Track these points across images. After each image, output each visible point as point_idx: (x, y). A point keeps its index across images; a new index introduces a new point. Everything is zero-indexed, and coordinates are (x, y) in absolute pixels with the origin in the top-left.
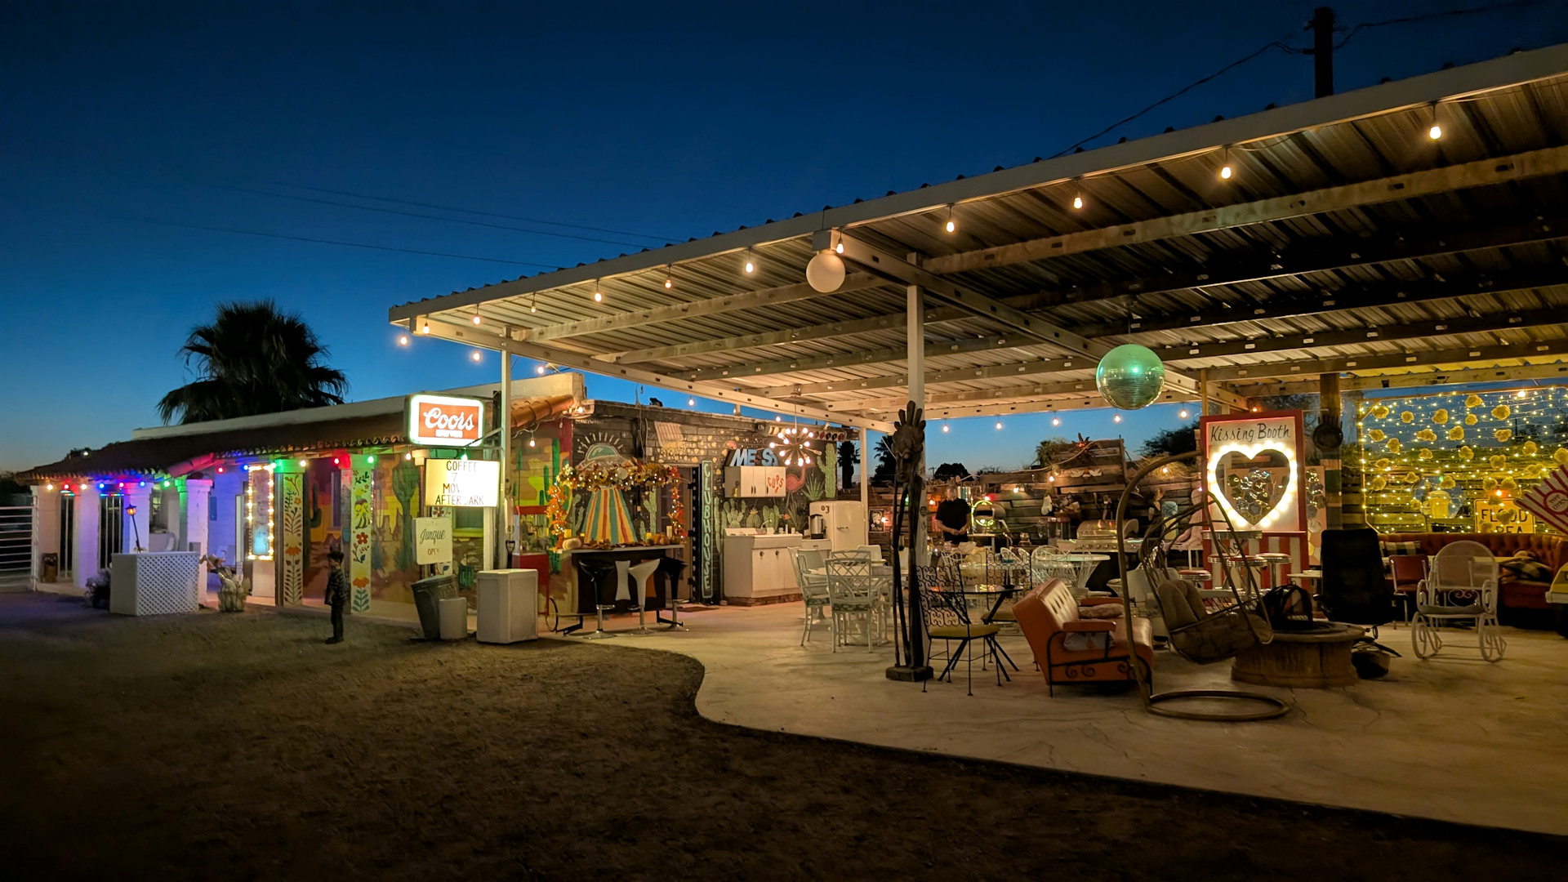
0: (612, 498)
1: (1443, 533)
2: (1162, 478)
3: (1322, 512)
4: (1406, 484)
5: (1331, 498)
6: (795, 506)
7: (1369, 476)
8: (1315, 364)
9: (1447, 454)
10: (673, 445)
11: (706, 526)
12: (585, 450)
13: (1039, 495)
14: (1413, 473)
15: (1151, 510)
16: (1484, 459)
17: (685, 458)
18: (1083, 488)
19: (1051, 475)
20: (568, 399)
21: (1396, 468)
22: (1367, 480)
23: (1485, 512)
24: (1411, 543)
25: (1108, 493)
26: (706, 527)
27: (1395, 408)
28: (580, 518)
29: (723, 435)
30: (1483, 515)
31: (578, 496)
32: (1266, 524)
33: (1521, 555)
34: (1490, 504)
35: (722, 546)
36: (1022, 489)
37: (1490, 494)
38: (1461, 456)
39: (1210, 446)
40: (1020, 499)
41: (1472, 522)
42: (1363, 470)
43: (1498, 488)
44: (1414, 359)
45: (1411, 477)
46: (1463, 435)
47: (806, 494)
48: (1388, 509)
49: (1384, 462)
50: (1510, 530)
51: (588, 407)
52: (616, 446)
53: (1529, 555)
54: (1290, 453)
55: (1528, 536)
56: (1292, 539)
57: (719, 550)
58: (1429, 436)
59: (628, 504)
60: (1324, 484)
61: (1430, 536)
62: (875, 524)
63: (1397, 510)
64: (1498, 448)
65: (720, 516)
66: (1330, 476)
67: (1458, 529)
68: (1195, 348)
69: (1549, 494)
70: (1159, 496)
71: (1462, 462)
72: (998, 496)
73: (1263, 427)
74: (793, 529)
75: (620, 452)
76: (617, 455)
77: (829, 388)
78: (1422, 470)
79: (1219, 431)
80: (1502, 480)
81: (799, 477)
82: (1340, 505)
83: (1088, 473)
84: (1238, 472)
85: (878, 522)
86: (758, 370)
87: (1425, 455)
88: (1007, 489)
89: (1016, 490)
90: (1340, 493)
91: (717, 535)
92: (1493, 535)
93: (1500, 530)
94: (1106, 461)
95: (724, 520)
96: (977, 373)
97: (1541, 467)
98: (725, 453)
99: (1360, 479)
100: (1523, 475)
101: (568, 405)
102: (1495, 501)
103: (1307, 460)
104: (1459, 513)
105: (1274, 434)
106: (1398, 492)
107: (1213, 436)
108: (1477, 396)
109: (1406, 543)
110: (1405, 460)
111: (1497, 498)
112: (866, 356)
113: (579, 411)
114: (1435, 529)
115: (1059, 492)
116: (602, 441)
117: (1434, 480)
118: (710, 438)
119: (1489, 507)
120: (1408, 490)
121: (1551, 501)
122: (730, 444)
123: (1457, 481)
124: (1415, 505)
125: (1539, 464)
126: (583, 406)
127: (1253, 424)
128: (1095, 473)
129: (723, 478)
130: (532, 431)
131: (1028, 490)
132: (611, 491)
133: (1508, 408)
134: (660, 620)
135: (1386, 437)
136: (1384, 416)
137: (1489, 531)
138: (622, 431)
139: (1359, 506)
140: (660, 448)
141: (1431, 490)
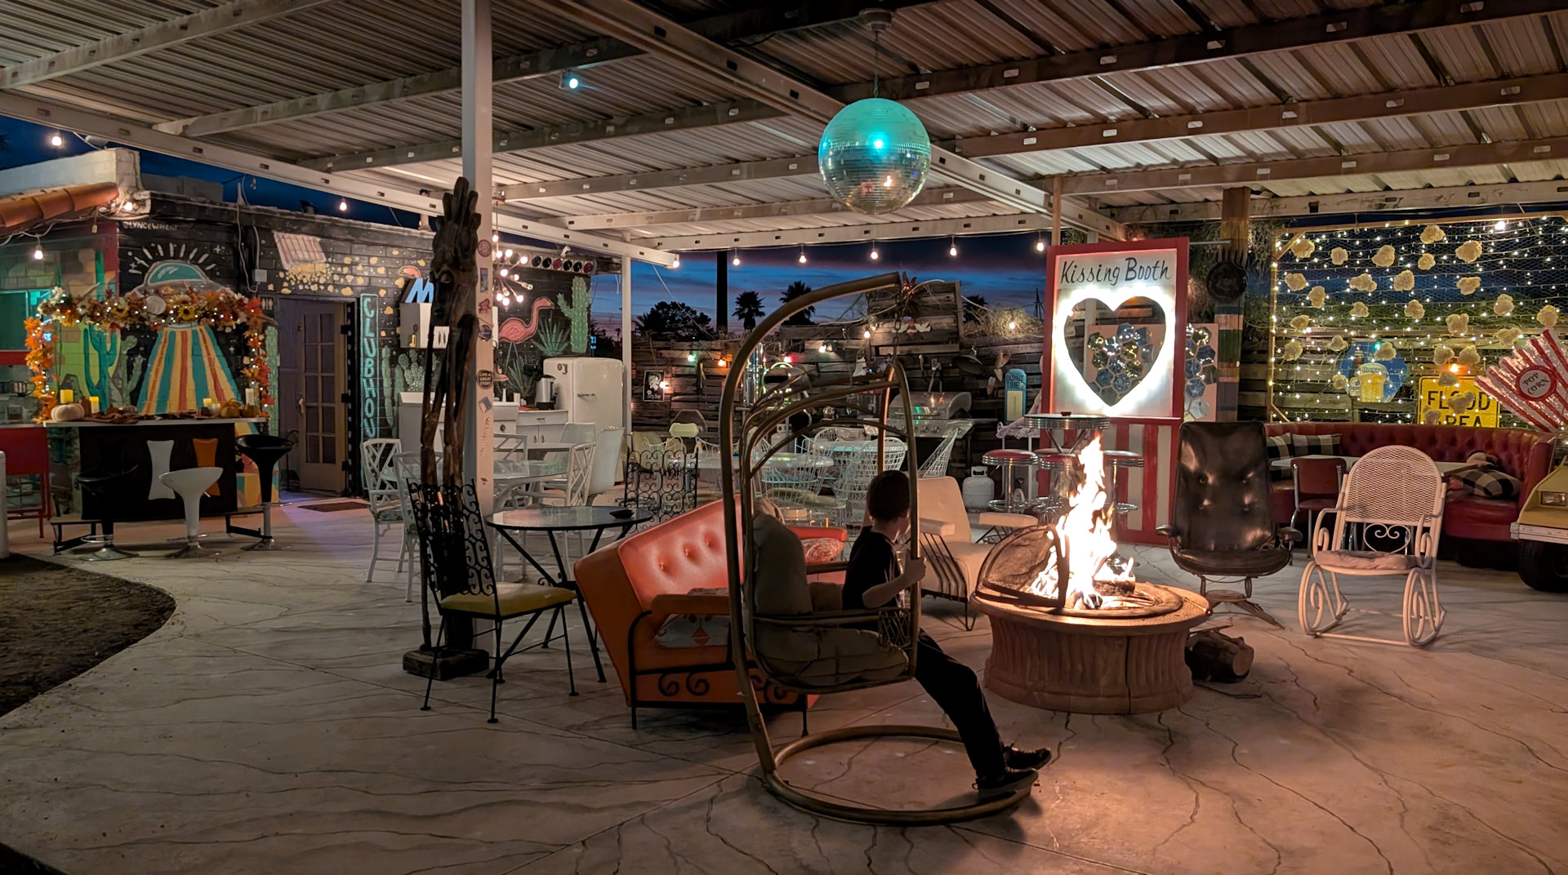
0: (196, 344)
1: (1374, 423)
2: (1008, 336)
3: (1211, 389)
4: (1330, 352)
5: (1225, 369)
6: (521, 362)
7: (1281, 340)
8: (1213, 167)
9: (1387, 310)
10: (308, 268)
11: (368, 388)
12: (144, 270)
13: (849, 356)
14: (1341, 338)
15: (992, 380)
16: (1439, 319)
17: (330, 288)
18: (906, 348)
19: (867, 329)
20: (109, 188)
21: (1318, 329)
22: (1278, 346)
23: (1433, 395)
24: (1328, 437)
25: (938, 355)
26: (367, 390)
27: (1322, 243)
28: (137, 373)
29: (396, 258)
30: (1430, 398)
31: (132, 340)
32: (1128, 406)
33: (1477, 459)
34: (1440, 383)
35: (396, 419)
36: (830, 348)
37: (1442, 370)
38: (1407, 314)
39: (1059, 291)
40: (828, 361)
41: (1414, 407)
42: (1274, 331)
43: (1454, 361)
44: (1353, 164)
45: (1336, 343)
46: (1413, 284)
47: (540, 347)
48: (1304, 387)
49: (1303, 321)
50: (1464, 420)
51: (141, 203)
52: (203, 266)
53: (1488, 459)
54: (1167, 303)
55: (1490, 431)
56: (1160, 428)
57: (390, 422)
58: (1366, 283)
59: (226, 354)
60: (1215, 349)
61: (1354, 427)
62: (653, 390)
63: (1316, 388)
64: (1459, 301)
65: (393, 375)
66: (1225, 337)
67: (1394, 419)
68: (1031, 135)
69: (1524, 371)
70: (1002, 361)
71: (1409, 322)
72: (801, 357)
73: (1132, 264)
74: (517, 396)
75: (211, 274)
76: (205, 280)
77: (542, 190)
78: (1353, 333)
79: (1072, 268)
80: (1460, 349)
81: (527, 323)
82: (1237, 380)
83: (914, 328)
84: (1105, 329)
85: (656, 388)
86: (411, 155)
87: (1358, 311)
88: (812, 347)
89: (822, 350)
90: (1238, 364)
91: (388, 402)
92: (1441, 428)
93: (1451, 420)
94: (937, 310)
95: (399, 381)
96: (735, 172)
97: (1517, 333)
98: (400, 283)
99: (1267, 344)
100: (1490, 344)
101: (108, 198)
102: (1448, 380)
103: (1190, 312)
104: (1398, 396)
105: (1147, 273)
106: (1318, 363)
107: (1065, 275)
108: (1437, 227)
109: (1320, 437)
110: (1331, 318)
111: (1451, 375)
112: (550, 135)
113: (127, 207)
114: (1363, 417)
115: (877, 353)
116: (176, 257)
117: (1367, 348)
118: (374, 260)
119: (1440, 389)
120: (1332, 361)
121: (1526, 382)
122: (409, 271)
123: (1399, 350)
124: (1340, 383)
125: (1514, 329)
126: (134, 201)
127: (1119, 258)
128: (922, 328)
129: (397, 320)
130: (37, 236)
131: (838, 349)
132: (195, 333)
133: (1479, 245)
134: (230, 529)
135: (1307, 284)
136: (1307, 255)
137: (1435, 423)
138: (214, 244)
139: (1265, 381)
140: (284, 271)
141: (1363, 361)
